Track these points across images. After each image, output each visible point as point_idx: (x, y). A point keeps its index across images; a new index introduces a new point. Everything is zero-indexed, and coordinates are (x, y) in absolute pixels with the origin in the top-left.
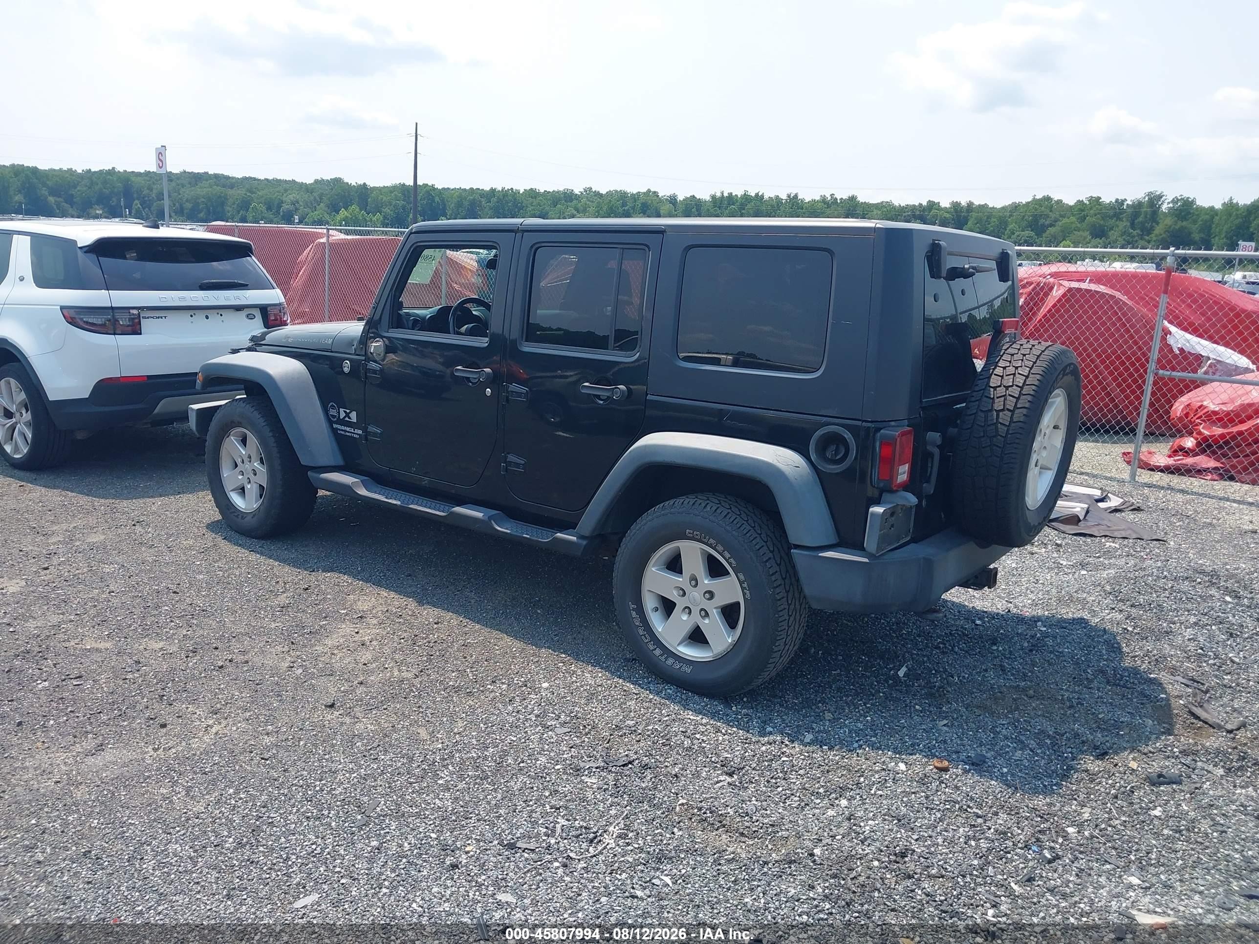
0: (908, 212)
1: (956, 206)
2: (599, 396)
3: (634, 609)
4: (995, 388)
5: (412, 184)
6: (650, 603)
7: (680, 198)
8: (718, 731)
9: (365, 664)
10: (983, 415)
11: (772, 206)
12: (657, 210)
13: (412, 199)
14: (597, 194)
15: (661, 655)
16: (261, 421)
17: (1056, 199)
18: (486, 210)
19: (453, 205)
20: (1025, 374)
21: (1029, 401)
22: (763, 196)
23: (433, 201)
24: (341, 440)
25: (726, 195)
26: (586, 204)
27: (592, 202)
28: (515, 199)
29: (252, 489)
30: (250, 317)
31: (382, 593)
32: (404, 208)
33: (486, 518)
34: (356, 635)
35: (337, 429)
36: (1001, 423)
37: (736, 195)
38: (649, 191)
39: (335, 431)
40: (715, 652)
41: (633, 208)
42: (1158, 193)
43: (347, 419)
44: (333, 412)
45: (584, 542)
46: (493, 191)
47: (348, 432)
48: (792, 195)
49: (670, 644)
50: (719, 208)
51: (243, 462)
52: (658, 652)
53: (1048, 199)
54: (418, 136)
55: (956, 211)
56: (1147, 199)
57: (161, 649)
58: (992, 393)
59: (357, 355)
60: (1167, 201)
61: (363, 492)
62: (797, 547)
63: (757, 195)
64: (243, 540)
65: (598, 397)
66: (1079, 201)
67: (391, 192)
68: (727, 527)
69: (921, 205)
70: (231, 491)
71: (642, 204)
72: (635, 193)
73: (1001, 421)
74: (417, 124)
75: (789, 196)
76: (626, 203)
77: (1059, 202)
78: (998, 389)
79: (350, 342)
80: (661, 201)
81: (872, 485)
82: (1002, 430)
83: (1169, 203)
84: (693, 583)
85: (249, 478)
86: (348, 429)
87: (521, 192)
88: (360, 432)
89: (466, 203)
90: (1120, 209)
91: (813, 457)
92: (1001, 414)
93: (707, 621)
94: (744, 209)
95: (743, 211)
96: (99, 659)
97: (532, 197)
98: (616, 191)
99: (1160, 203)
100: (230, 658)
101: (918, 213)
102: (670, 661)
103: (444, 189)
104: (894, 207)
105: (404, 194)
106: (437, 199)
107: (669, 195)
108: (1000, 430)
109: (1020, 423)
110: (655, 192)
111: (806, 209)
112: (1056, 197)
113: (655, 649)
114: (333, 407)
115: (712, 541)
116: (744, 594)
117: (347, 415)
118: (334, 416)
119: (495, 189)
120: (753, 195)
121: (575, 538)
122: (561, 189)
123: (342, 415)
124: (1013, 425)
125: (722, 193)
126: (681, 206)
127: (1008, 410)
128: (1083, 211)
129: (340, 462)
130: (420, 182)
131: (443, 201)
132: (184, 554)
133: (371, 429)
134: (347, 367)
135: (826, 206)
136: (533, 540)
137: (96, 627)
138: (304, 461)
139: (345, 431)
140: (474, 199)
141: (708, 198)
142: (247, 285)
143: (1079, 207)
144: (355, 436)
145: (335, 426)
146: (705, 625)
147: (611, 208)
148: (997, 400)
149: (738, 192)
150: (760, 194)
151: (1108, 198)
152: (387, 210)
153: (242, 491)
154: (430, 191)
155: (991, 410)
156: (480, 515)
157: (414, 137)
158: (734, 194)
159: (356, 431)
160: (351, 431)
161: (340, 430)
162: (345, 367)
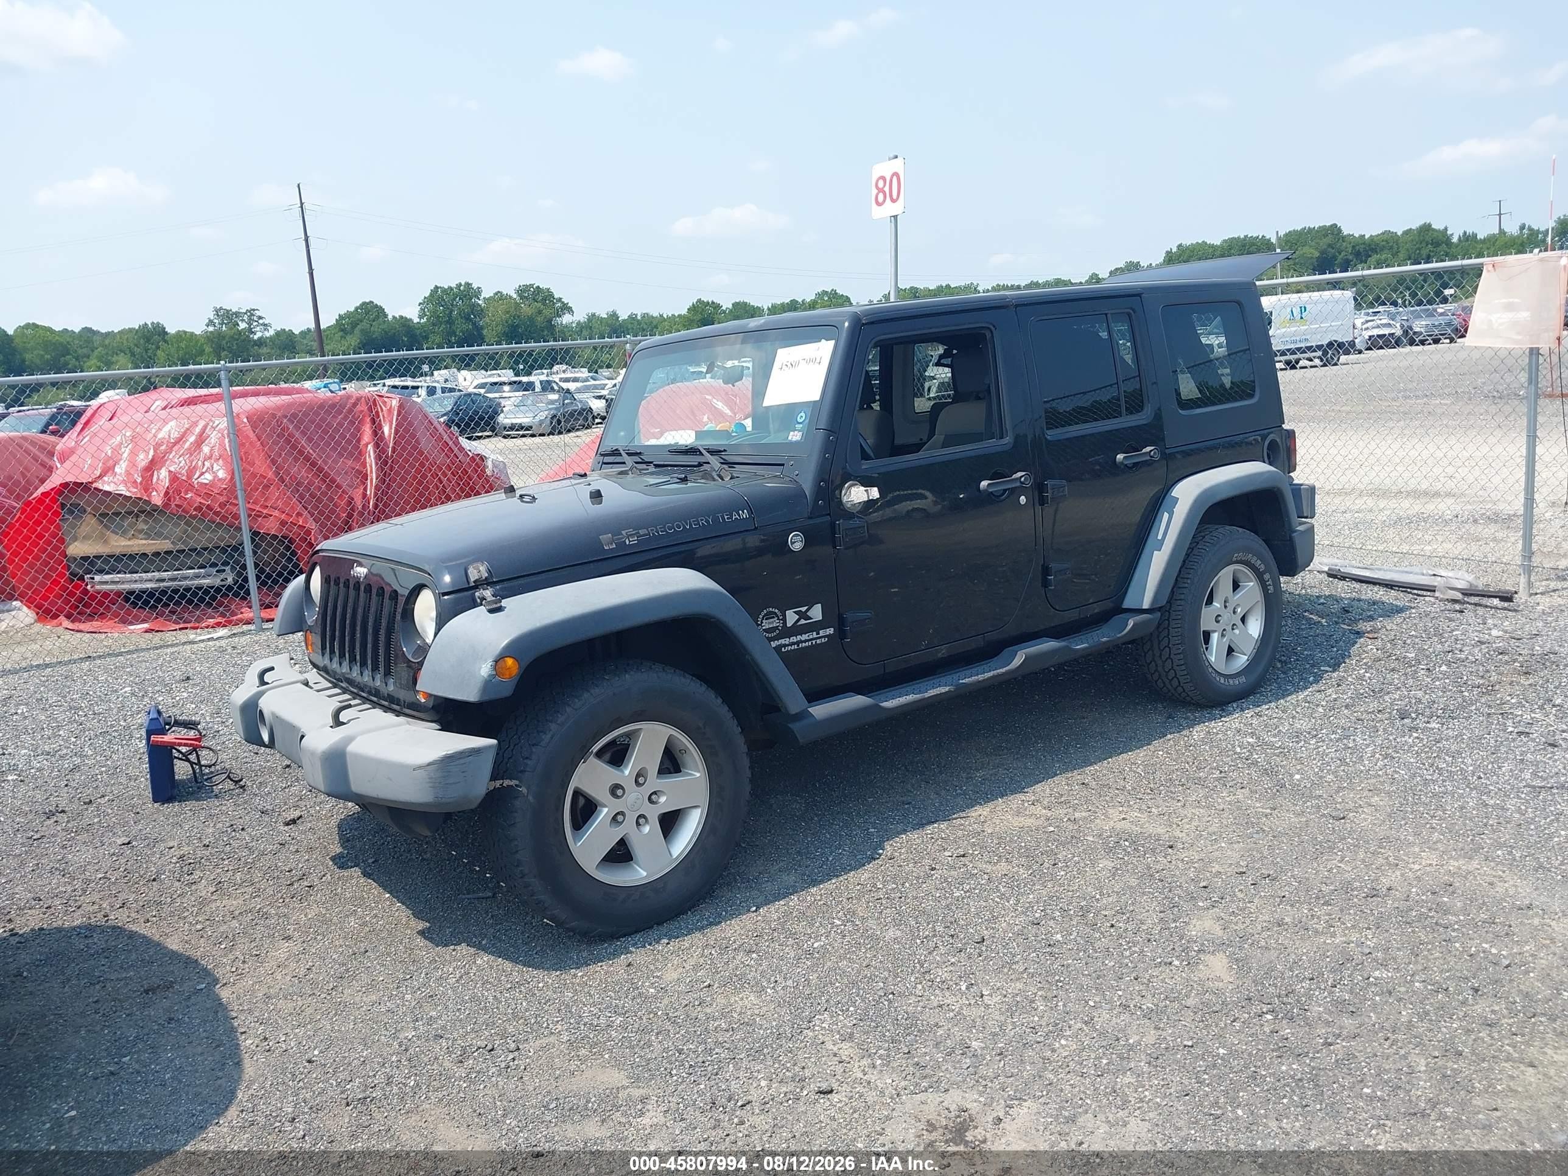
15: (1225, 681)
35: (781, 646)
39: (779, 651)
43: (803, 622)
44: (768, 624)
47: (805, 641)
52: (1222, 680)
59: (814, 518)
84: (1227, 604)
86: (804, 637)
88: (831, 631)
93: (1238, 632)
102: (1231, 682)
114: (770, 615)
116: (1265, 592)
117: (803, 615)
118: (772, 629)
123: (791, 618)
133: (850, 617)
134: (797, 541)
139: (798, 643)
144: (818, 641)
145: (774, 644)
146: (1237, 636)
159: (822, 633)
160: (811, 637)
161: (788, 645)
162: (792, 543)
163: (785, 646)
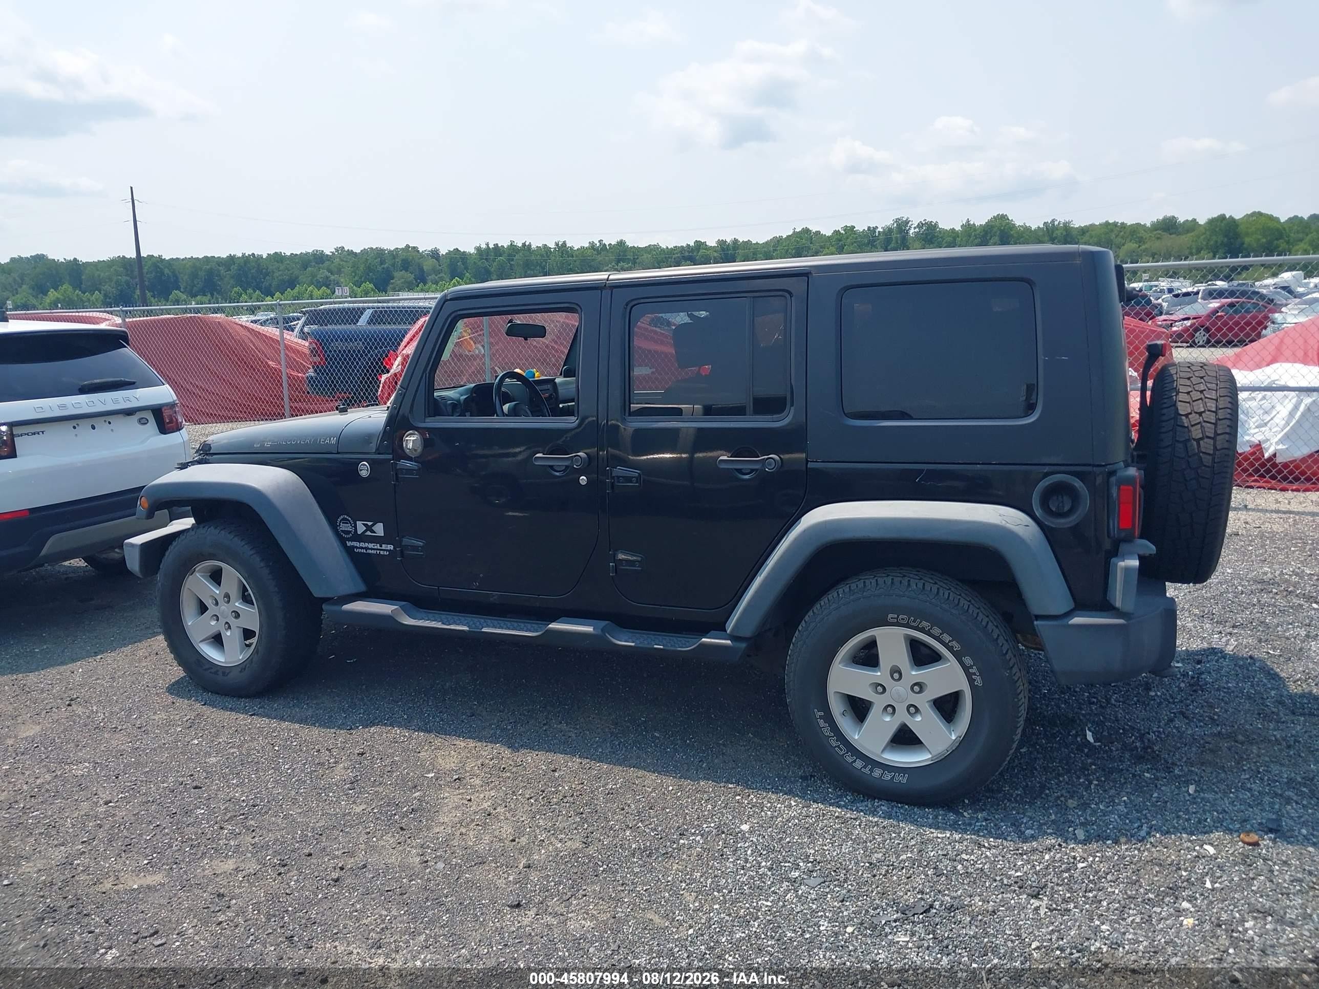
0: (677, 253)
1: (722, 243)
2: (741, 469)
3: (821, 717)
4: (1187, 415)
5: (134, 255)
6: (837, 707)
7: (443, 252)
8: (980, 846)
9: (513, 840)
10: (1180, 445)
11: (542, 256)
12: (419, 266)
13: (136, 273)
14: (351, 253)
15: (865, 767)
16: (245, 550)
17: (814, 231)
18: (226, 279)
19: (186, 277)
20: (1214, 398)
21: (1228, 426)
22: (530, 245)
23: (162, 273)
24: (361, 562)
25: (491, 246)
26: (339, 265)
27: (346, 261)
28: (259, 265)
29: (232, 637)
30: (143, 422)
31: (458, 743)
32: (128, 283)
33: (599, 632)
34: (470, 804)
35: (354, 547)
36: (1204, 453)
37: (503, 246)
38: (408, 246)
39: (350, 551)
40: (934, 753)
41: (393, 265)
42: (904, 219)
43: (369, 533)
44: (344, 527)
45: (743, 645)
46: (232, 258)
47: (372, 549)
48: (560, 243)
49: (873, 753)
50: (486, 259)
51: (217, 604)
52: (859, 764)
53: (806, 231)
54: (135, 202)
55: (723, 249)
56: (895, 225)
57: (237, 870)
58: (1185, 421)
59: (379, 454)
60: (913, 226)
61: (408, 621)
62: (1038, 617)
63: (524, 244)
64: (230, 702)
65: (740, 471)
66: (835, 231)
67: (111, 267)
68: (943, 605)
69: (688, 245)
70: (201, 641)
71: (403, 260)
72: (392, 249)
73: (1203, 450)
74: (131, 188)
75: (557, 244)
76: (385, 260)
77: (818, 233)
78: (1190, 416)
79: (365, 438)
80: (422, 256)
81: (1108, 536)
82: (1207, 460)
83: (915, 228)
84: (896, 676)
85: (227, 623)
86: (371, 546)
87: (264, 257)
88: (391, 547)
89: (202, 274)
90: (873, 237)
91: (1038, 513)
92: (1201, 442)
93: (918, 718)
94: (513, 260)
95: (512, 263)
96: (164, 901)
97: (278, 262)
98: (372, 248)
99: (908, 228)
100: (340, 865)
101: (687, 254)
102: (877, 773)
103: (172, 259)
104: (663, 250)
105: (125, 268)
106: (166, 271)
107: (430, 249)
108: (1203, 460)
109: (1223, 451)
110: (414, 248)
111: (577, 256)
112: (814, 229)
113: (855, 761)
114: (345, 521)
115: (925, 624)
116: (971, 681)
117: (369, 528)
118: (348, 532)
119: (234, 255)
120: (520, 245)
121: (729, 642)
122: (310, 251)
123: (361, 528)
124: (1217, 453)
125: (487, 244)
126: (445, 261)
127: (1208, 437)
128: (840, 240)
129: (362, 588)
130: (144, 254)
131: (173, 272)
132: (167, 732)
133: (406, 541)
134: (364, 470)
135: (595, 252)
136: (668, 650)
137: (123, 855)
138: (317, 592)
139: (367, 548)
140: (211, 269)
141: (472, 251)
142: (134, 383)
143: (836, 237)
144: (382, 553)
145: (349, 544)
146: (916, 724)
147: (369, 267)
148: (1193, 429)
149: (504, 243)
150: (527, 244)
151: (861, 227)
152: (107, 287)
153: (217, 640)
154: (158, 263)
155: (1189, 440)
156: (589, 629)
157: (131, 203)
158: (500, 245)
159: (384, 547)
160: (376, 547)
161: (359, 548)
162: (361, 470)
163: (357, 548)
